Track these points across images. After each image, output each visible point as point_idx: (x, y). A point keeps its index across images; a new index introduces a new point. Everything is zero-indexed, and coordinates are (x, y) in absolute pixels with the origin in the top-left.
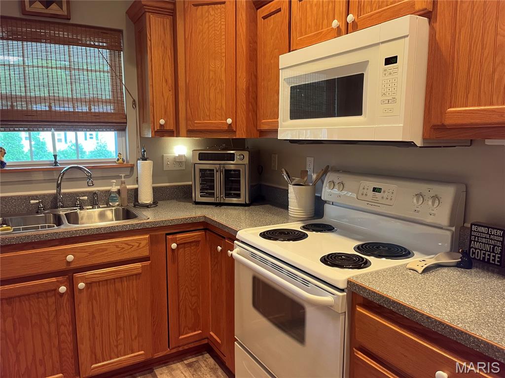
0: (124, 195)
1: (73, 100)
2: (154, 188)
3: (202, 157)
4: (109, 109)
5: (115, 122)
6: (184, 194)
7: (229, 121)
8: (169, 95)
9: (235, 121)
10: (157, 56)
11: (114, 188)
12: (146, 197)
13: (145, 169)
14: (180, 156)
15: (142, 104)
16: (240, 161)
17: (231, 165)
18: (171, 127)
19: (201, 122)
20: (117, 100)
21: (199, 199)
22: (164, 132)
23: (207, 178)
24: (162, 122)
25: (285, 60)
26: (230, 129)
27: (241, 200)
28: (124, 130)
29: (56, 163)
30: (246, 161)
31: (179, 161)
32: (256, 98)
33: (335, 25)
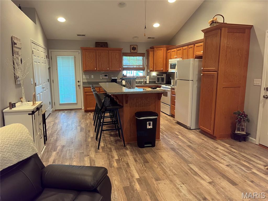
0: (144, 82)
1: (136, 65)
2: (149, 81)
3: (158, 75)
4: (141, 67)
5: (143, 69)
6: (154, 82)
7: (162, 69)
8: (152, 64)
9: (163, 69)
10: (151, 58)
11: (143, 81)
12: (148, 82)
13: (148, 77)
15: (148, 66)
16: (164, 76)
17: (162, 77)
18: (153, 70)
19: (157, 69)
20: (143, 65)
21: (157, 83)
22: (151, 71)
23: (158, 79)
24: (151, 69)
25: (170, 60)
26: (162, 70)
27: (164, 83)
28: (144, 70)
29: (134, 76)
30: (165, 76)
31: (154, 76)
32: (167, 65)
33: (175, 56)
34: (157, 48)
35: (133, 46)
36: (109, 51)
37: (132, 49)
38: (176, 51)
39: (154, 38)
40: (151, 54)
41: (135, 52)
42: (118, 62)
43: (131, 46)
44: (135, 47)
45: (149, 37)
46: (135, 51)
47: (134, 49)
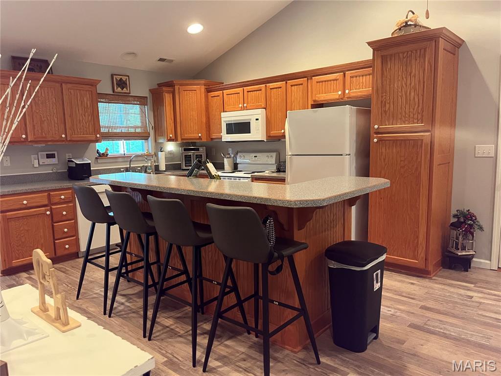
0: (154, 167)
1: (129, 127)
2: (166, 165)
3: (185, 150)
4: (138, 130)
5: (144, 136)
6: (175, 167)
7: (200, 135)
8: (173, 124)
9: (202, 135)
10: (167, 108)
11: (149, 165)
12: (163, 168)
13: (162, 155)
14: (171, 151)
15: (157, 128)
16: (202, 151)
17: (197, 153)
18: (173, 138)
19: (187, 135)
20: (144, 126)
21: (185, 168)
22: (169, 140)
23: (188, 159)
24: (171, 136)
25: (223, 114)
26: (200, 138)
28: (147, 139)
29: (124, 154)
30: (205, 151)
31: (170, 153)
32: (209, 126)
33: (240, 106)
34: (181, 85)
35: (119, 78)
36: (62, 84)
37: (116, 84)
38: (241, 94)
39: (172, 61)
40: (168, 98)
41: (125, 93)
42: (88, 116)
43: (112, 76)
44: (124, 80)
45: (162, 58)
46: (125, 89)
47: (122, 84)
